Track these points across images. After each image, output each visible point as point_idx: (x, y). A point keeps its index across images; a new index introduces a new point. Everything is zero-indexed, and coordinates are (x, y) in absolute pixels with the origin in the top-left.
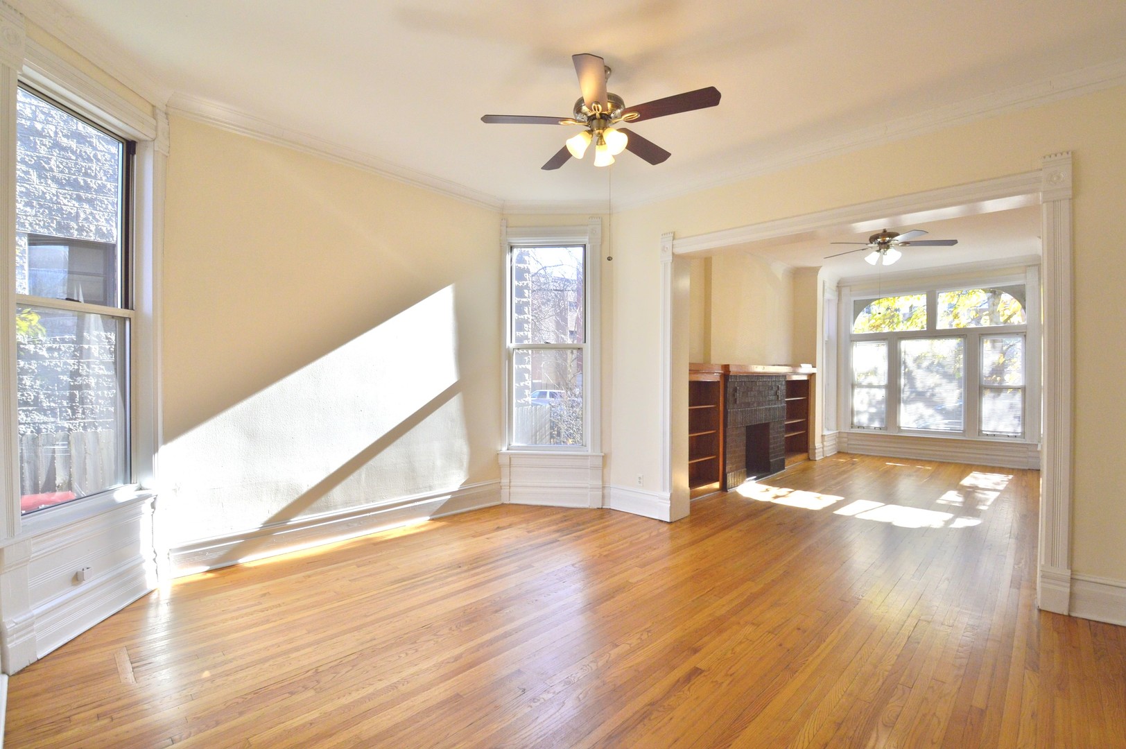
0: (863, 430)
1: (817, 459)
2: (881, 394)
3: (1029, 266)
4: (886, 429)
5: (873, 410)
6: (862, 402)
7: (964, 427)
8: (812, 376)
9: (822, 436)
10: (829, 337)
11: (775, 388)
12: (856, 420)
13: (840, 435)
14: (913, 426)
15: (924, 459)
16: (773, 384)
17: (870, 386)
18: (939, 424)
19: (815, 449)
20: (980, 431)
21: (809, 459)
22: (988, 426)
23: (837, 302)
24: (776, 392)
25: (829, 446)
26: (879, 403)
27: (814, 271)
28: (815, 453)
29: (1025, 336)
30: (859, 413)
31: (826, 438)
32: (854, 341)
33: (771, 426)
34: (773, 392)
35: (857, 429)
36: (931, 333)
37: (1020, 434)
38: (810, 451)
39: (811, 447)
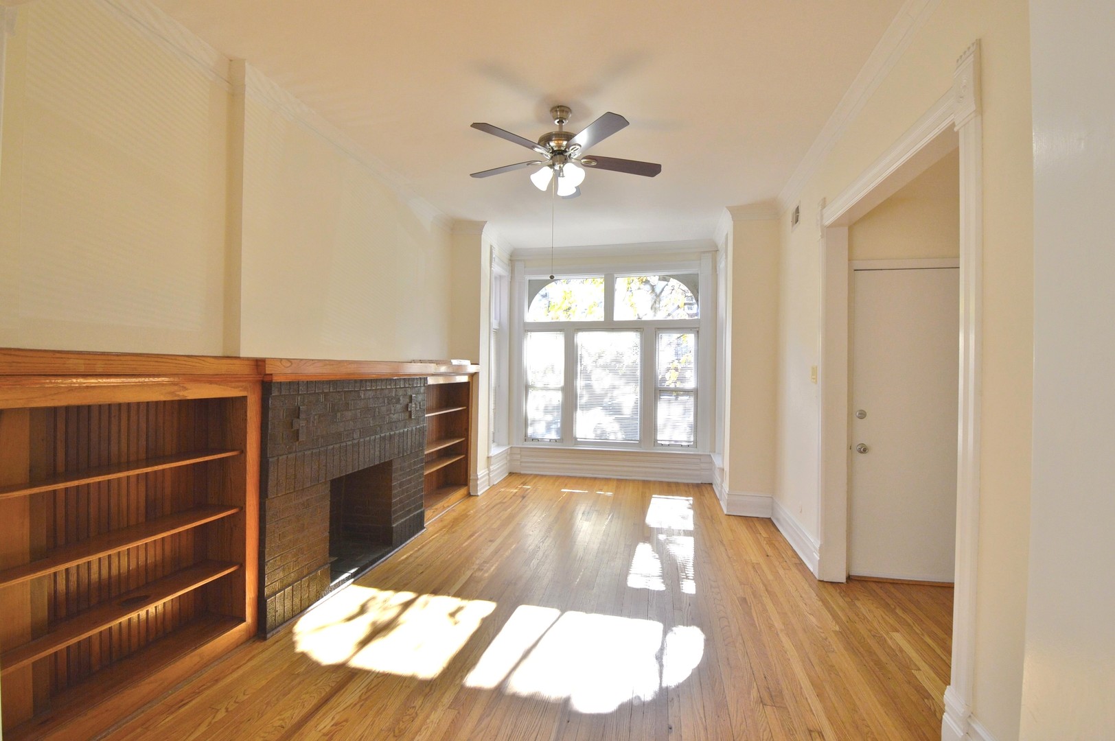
0: (537, 443)
1: (479, 494)
2: (557, 398)
3: (704, 252)
4: (561, 440)
5: (549, 418)
6: (537, 409)
7: (640, 438)
8: (474, 376)
9: (488, 457)
10: (500, 324)
11: (404, 401)
12: (530, 431)
13: (511, 452)
14: (591, 436)
15: (600, 476)
16: (401, 392)
17: (546, 388)
18: (615, 433)
19: (477, 479)
20: (656, 440)
21: (469, 495)
22: (663, 436)
23: (510, 280)
24: (407, 406)
25: (496, 470)
26: (555, 408)
27: (478, 227)
28: (477, 484)
29: (698, 331)
30: (534, 422)
31: (493, 461)
32: (528, 331)
33: (395, 466)
34: (399, 406)
35: (531, 442)
36: (610, 325)
37: (692, 444)
38: (471, 483)
39: (472, 477)
